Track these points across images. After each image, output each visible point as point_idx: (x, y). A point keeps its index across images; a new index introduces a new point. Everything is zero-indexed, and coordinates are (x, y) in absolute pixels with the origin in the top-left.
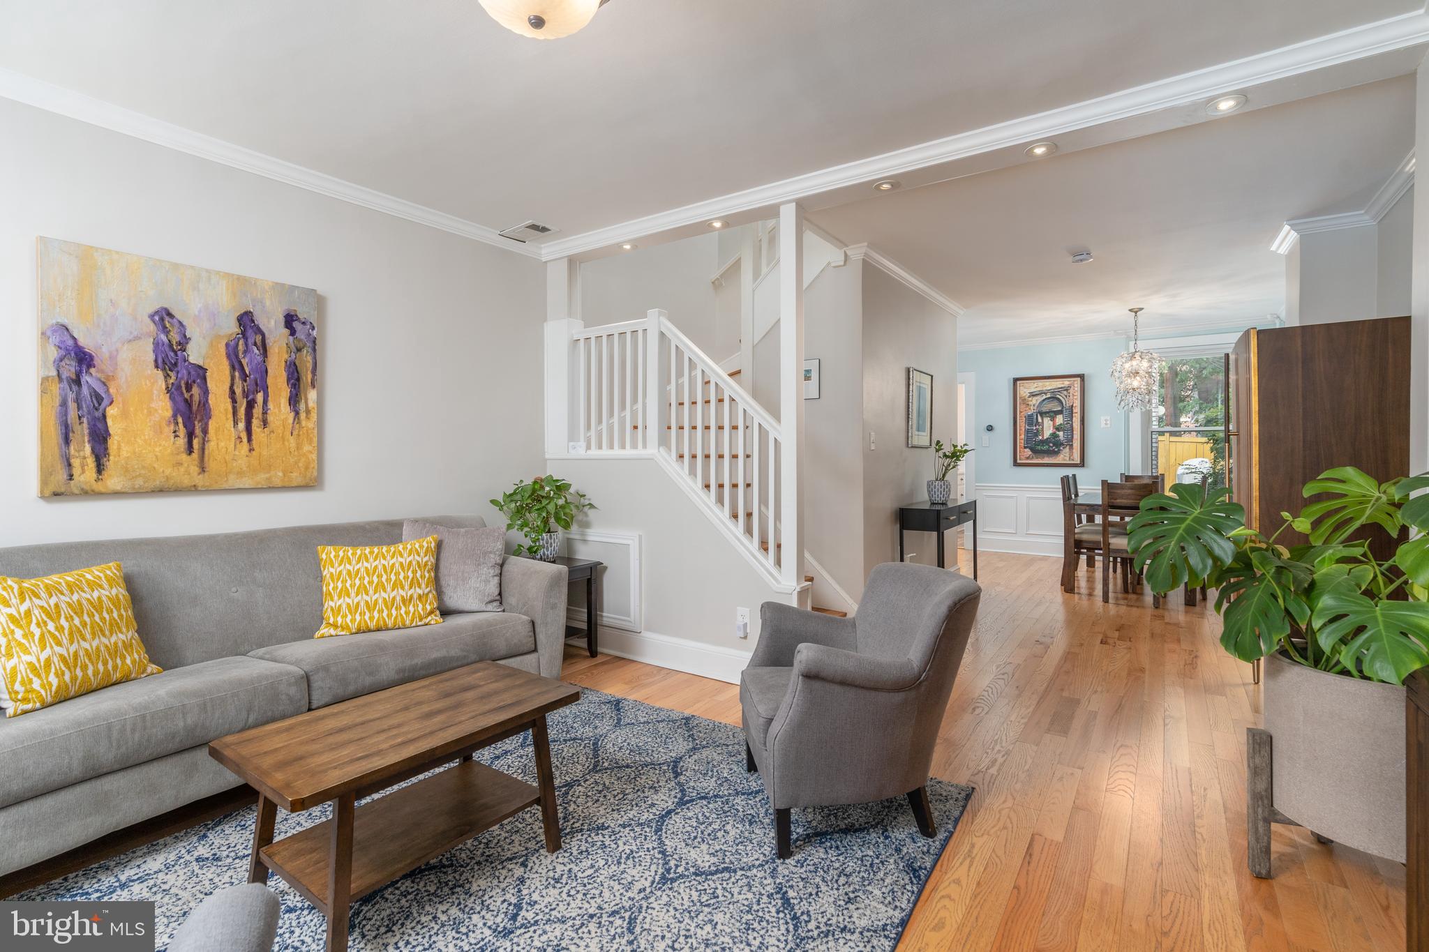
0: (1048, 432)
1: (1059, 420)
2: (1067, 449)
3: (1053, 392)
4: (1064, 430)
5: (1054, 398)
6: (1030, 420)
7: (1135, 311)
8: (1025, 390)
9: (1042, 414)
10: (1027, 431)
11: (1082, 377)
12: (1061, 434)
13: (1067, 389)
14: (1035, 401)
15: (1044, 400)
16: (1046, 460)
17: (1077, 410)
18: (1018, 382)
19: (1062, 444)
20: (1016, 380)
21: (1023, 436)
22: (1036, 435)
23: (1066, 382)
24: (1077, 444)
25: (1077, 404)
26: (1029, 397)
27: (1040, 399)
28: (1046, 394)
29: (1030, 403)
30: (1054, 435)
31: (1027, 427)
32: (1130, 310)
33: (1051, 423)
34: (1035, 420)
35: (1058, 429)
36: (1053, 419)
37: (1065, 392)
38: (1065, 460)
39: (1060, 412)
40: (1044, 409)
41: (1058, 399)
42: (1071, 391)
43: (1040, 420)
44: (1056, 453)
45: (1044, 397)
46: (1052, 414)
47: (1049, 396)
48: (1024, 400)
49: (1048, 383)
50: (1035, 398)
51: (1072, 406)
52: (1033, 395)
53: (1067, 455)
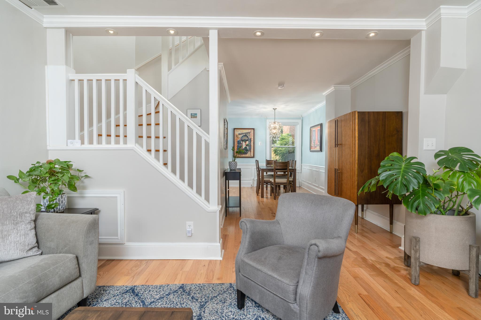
0: (244, 147)
1: (247, 142)
2: (249, 152)
3: (246, 133)
4: (248, 146)
5: (246, 136)
6: (239, 142)
7: (275, 109)
8: (237, 132)
9: (242, 141)
10: (238, 146)
11: (254, 129)
12: (248, 147)
13: (249, 133)
14: (240, 136)
15: (243, 136)
16: (243, 156)
17: (252, 140)
18: (235, 130)
19: (248, 150)
20: (234, 129)
21: (236, 148)
22: (240, 147)
23: (249, 131)
24: (252, 150)
25: (252, 138)
26: (238, 135)
27: (242, 135)
28: (243, 134)
29: (239, 137)
30: (246, 148)
31: (238, 145)
32: (273, 109)
33: (245, 144)
34: (240, 142)
35: (247, 145)
36: (245, 142)
37: (249, 134)
38: (249, 156)
39: (247, 140)
40: (243, 139)
41: (247, 136)
42: (251, 133)
43: (242, 143)
44: (246, 153)
45: (243, 135)
46: (245, 141)
47: (244, 135)
48: (237, 136)
49: (244, 131)
50: (240, 135)
51: (251, 138)
52: (240, 134)
53: (250, 154)
